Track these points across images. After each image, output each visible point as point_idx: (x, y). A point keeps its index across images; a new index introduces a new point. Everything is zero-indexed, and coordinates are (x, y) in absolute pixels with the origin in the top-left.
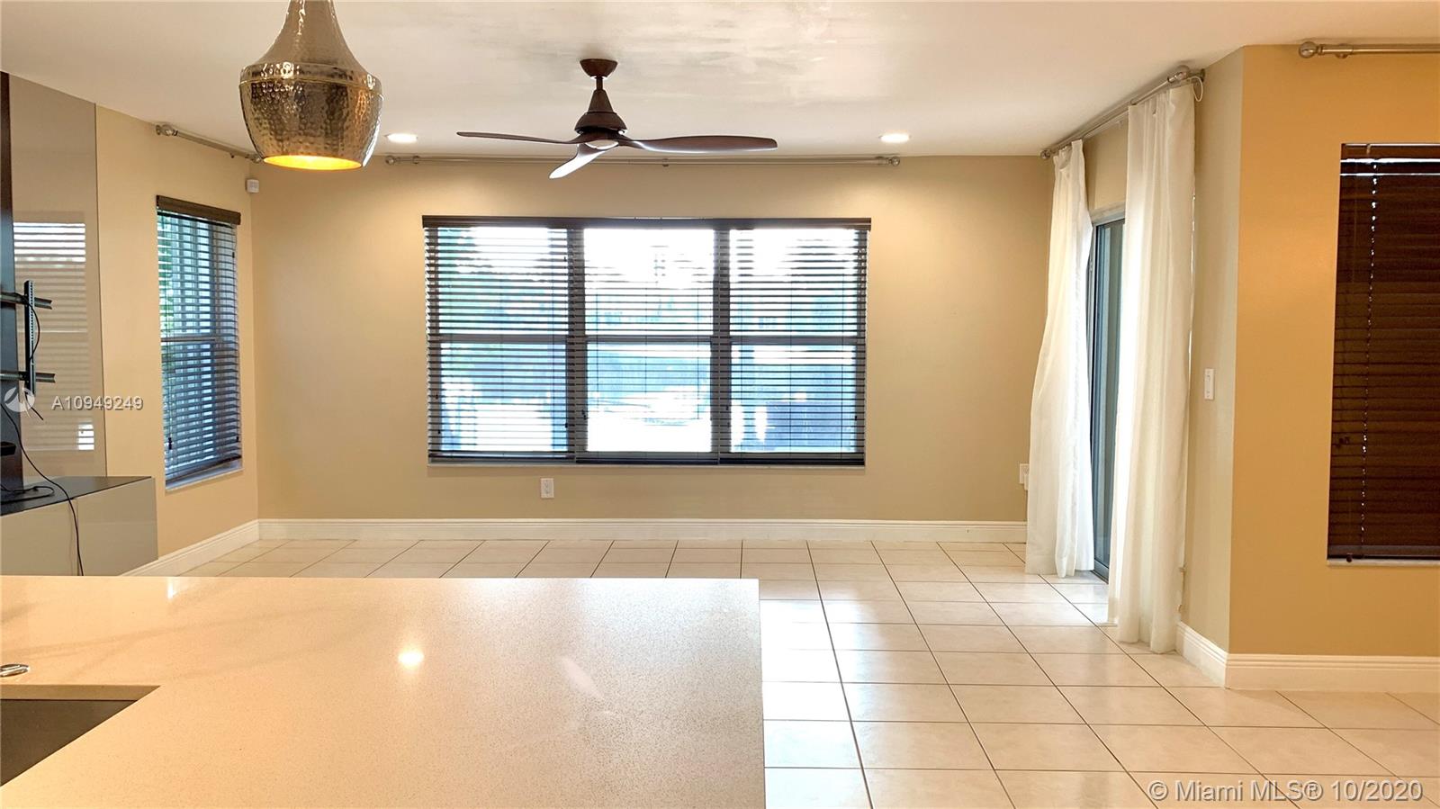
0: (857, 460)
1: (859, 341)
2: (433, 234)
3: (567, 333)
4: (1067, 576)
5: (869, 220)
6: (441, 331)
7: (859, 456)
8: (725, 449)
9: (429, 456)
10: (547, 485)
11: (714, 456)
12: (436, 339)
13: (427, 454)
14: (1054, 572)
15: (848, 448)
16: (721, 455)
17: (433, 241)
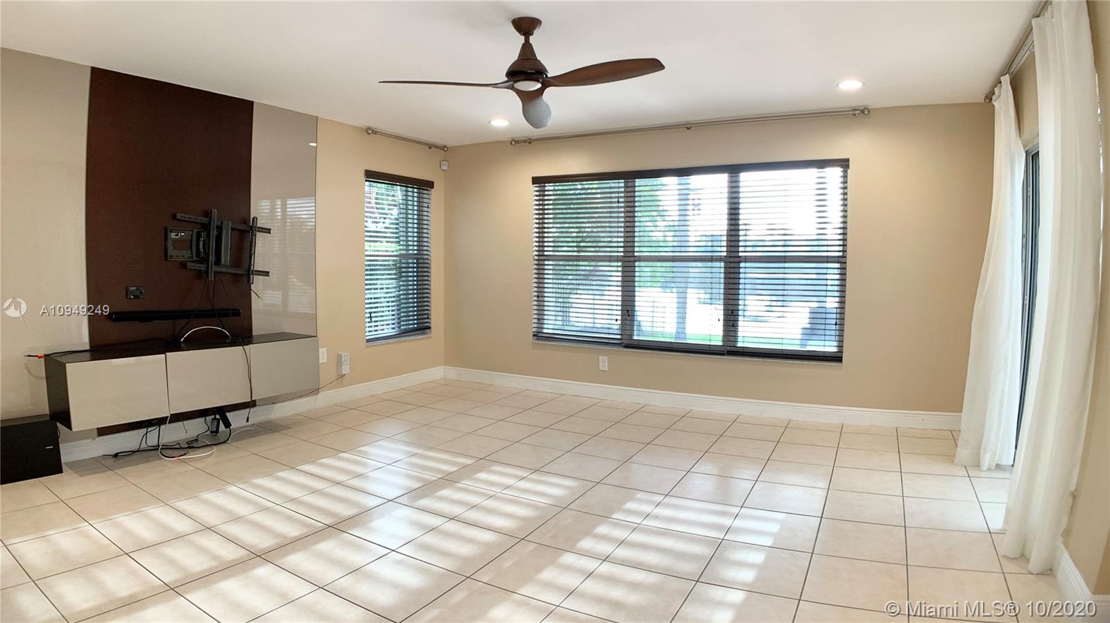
0: (836, 358)
1: (842, 260)
2: (542, 189)
3: (622, 254)
4: (989, 469)
5: (847, 160)
6: (546, 253)
7: (839, 355)
8: (731, 344)
9: (534, 336)
10: (604, 361)
11: (723, 349)
12: (541, 258)
13: (532, 334)
14: (977, 465)
15: (830, 347)
16: (729, 348)
17: (542, 194)
